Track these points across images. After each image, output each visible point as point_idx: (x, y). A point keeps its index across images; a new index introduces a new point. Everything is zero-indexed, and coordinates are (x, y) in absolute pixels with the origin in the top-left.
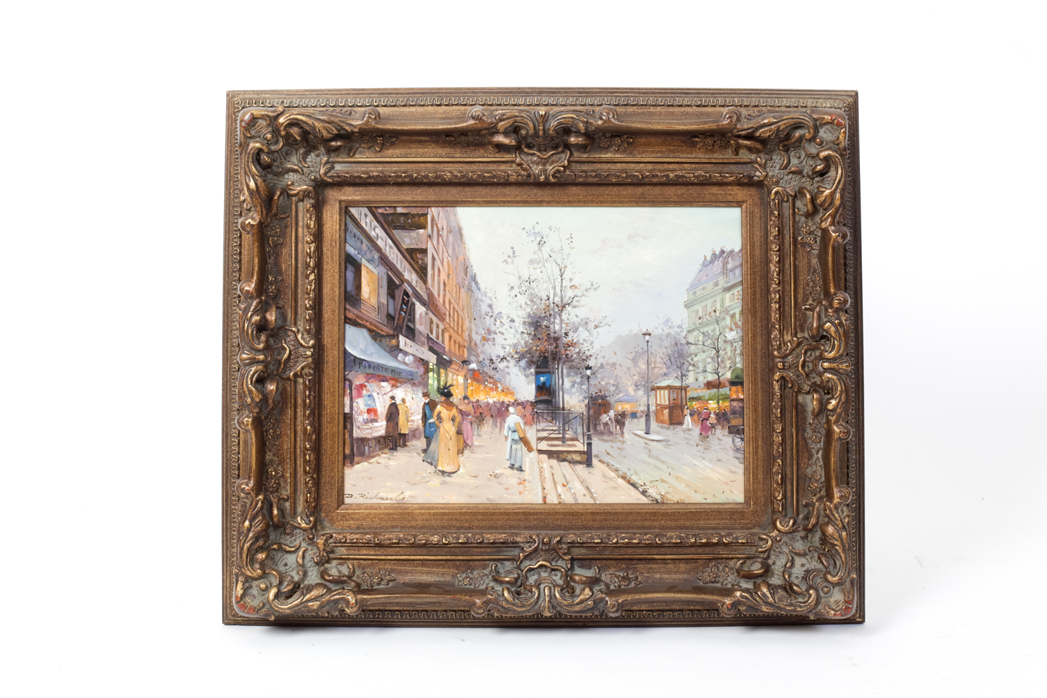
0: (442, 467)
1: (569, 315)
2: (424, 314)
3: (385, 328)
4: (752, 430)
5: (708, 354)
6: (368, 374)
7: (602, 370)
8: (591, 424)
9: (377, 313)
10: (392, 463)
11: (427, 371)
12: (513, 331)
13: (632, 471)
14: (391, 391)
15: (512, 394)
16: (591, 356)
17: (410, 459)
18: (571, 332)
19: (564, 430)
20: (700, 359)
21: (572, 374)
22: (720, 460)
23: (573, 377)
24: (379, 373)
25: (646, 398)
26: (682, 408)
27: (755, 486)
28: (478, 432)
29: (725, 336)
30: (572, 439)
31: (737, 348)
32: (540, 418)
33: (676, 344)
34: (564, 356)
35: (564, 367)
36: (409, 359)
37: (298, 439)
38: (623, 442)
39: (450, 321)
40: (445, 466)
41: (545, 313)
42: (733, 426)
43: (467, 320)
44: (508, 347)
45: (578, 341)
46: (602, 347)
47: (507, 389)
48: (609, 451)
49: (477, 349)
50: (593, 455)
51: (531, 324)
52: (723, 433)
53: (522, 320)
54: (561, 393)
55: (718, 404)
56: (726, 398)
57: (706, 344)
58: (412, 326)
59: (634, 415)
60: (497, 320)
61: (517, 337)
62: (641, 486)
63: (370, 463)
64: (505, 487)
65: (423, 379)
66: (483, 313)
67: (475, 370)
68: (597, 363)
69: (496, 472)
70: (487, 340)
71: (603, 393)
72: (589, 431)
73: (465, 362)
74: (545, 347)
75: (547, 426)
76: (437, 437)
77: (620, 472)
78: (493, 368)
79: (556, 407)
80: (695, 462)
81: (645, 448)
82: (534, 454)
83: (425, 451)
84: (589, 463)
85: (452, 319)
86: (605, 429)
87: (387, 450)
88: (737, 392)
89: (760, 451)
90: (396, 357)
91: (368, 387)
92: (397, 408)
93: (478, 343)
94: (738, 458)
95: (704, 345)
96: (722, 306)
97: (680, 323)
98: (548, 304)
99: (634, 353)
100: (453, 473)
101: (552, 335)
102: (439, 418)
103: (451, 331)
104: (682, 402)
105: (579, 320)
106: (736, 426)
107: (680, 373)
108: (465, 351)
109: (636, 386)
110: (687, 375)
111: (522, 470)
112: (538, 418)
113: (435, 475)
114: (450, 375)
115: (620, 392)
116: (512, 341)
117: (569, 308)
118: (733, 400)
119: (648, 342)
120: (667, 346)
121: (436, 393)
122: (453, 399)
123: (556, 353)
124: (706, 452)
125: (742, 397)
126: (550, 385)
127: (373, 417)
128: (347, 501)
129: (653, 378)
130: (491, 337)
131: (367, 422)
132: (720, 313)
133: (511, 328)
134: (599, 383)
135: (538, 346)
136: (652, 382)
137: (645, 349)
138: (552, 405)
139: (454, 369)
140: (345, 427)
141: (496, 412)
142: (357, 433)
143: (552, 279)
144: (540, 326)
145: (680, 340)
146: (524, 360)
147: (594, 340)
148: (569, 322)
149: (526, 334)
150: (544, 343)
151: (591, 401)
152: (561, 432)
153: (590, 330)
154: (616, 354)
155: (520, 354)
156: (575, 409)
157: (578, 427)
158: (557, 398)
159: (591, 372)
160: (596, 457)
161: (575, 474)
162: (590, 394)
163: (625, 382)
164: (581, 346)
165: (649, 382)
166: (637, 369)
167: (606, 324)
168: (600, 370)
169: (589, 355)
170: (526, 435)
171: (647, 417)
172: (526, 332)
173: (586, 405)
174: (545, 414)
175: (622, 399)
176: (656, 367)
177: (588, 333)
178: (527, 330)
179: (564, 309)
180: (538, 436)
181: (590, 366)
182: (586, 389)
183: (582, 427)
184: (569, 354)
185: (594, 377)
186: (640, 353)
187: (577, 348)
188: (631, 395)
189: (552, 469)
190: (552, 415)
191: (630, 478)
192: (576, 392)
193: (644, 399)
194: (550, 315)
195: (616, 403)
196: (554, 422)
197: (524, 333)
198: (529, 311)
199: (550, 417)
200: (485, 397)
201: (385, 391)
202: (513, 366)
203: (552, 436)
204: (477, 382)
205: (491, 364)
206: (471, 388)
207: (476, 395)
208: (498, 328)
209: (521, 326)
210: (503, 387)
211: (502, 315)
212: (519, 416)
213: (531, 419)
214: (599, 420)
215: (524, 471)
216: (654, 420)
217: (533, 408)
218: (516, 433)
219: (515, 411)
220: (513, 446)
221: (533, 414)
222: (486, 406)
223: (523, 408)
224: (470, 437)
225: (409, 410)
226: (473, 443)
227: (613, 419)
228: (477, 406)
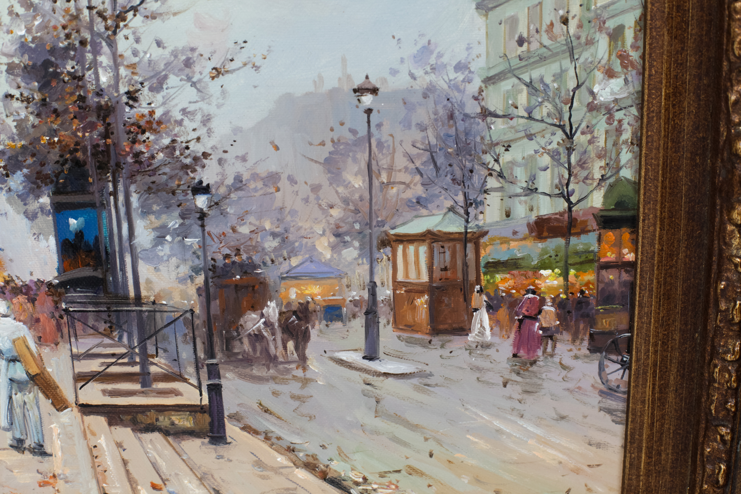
1: (137, 41)
4: (656, 345)
5: (543, 142)
7: (240, 193)
8: (216, 340)
13: (332, 451)
16: (205, 155)
18: (145, 91)
19: (146, 356)
20: (519, 158)
21: (155, 208)
22: (563, 418)
23: (158, 214)
25: (367, 267)
26: (466, 291)
27: (652, 481)
29: (592, 93)
30: (166, 378)
31: (625, 125)
32: (79, 325)
33: (451, 116)
34: (130, 159)
35: (133, 188)
38: (306, 382)
41: (68, 36)
42: (603, 333)
45: (166, 113)
46: (237, 130)
48: (267, 404)
50: (226, 413)
51: (29, 71)
52: (575, 351)
53: (5, 60)
54: (128, 260)
55: (566, 278)
56: (587, 260)
57: (537, 115)
59: (333, 313)
62: (357, 484)
68: (224, 176)
71: (244, 257)
72: (211, 354)
74: (74, 134)
75: (98, 346)
77: (301, 455)
79: (116, 296)
80: (497, 423)
81: (365, 394)
82: (70, 416)
84: (216, 435)
86: (254, 350)
88: (619, 245)
89: (671, 397)
94: (609, 411)
95: (530, 118)
96: (585, 6)
97: (462, 56)
98: (73, 11)
99: (329, 144)
101: (92, 100)
104: (465, 273)
105: (166, 53)
106: (611, 333)
107: (460, 198)
109: (337, 235)
110: (482, 203)
111: (44, 454)
112: (71, 325)
115: (293, 252)
117: (135, 21)
118: (607, 266)
119: (369, 111)
120: (426, 121)
123: (107, 151)
124: (529, 399)
125: (630, 257)
126: (97, 239)
129: (384, 213)
132: (580, 26)
134: (234, 230)
135: (54, 133)
136: (382, 224)
137: (363, 131)
138: (106, 291)
144: (56, 75)
145: (462, 105)
146: (19, 172)
147: (212, 109)
148: (139, 62)
149: (17, 99)
150: (71, 124)
151: (212, 278)
152: (138, 360)
153: (200, 81)
154: (277, 148)
155: (6, 157)
156: (171, 299)
157: (181, 346)
158: (120, 274)
159: (209, 200)
160: (235, 417)
161: (183, 460)
162: (209, 258)
163: (307, 225)
164: (177, 129)
165: (374, 223)
166: (340, 190)
167: (245, 65)
168: (232, 195)
169: (200, 154)
170: (45, 368)
171: (370, 316)
172: (17, 93)
173: (199, 290)
174: (91, 316)
175: (299, 269)
176: (394, 183)
177: (196, 90)
178: (22, 89)
179: (122, 24)
180: (77, 371)
181: (204, 184)
182: (196, 247)
183: (192, 345)
184: (143, 153)
185: (219, 212)
186: (347, 144)
187: (166, 134)
188: (323, 261)
189: (121, 450)
190: (109, 316)
191: (327, 466)
192: (169, 256)
193: (363, 270)
194: (83, 43)
195: (283, 282)
196: (115, 334)
197: (12, 96)
198: (23, 32)
199: (105, 322)
203: (114, 369)
209: (3, 77)
212: (20, 321)
213: (54, 329)
214: (238, 328)
215: (51, 455)
216: (388, 323)
217: (56, 299)
218: (18, 364)
219: (8, 307)
220: (14, 396)
221: (57, 315)
223: (28, 299)
227: (277, 324)
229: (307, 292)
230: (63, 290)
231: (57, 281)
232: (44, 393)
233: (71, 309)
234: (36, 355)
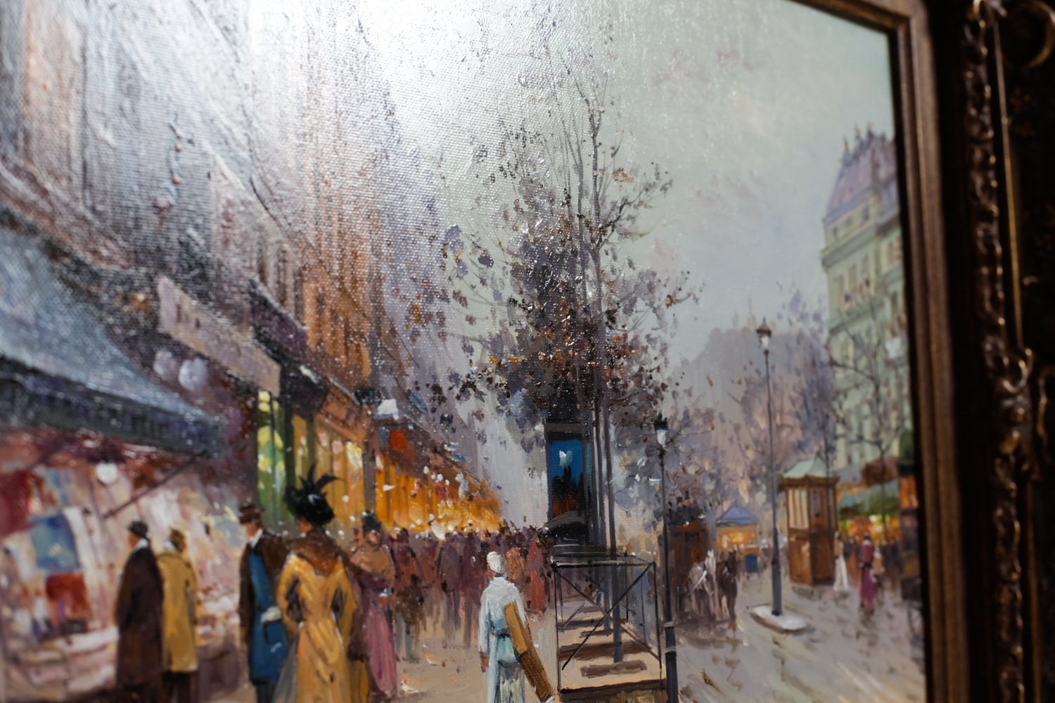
1: (615, 258)
5: (864, 392)
7: (688, 430)
8: (672, 597)
11: (253, 419)
12: (487, 292)
14: (133, 500)
15: (494, 506)
16: (664, 386)
18: (620, 312)
19: (618, 621)
20: (852, 406)
21: (628, 442)
22: (892, 670)
23: (629, 449)
25: (771, 512)
28: (408, 646)
29: (886, 350)
30: (634, 647)
31: (904, 381)
32: (563, 583)
34: (609, 386)
35: (611, 419)
36: (190, 374)
38: (735, 643)
41: (563, 243)
44: (477, 347)
45: (636, 338)
46: (685, 362)
47: (481, 491)
48: (710, 673)
49: (396, 349)
50: (680, 688)
51: (530, 276)
54: (606, 502)
55: (885, 525)
56: (895, 507)
57: (859, 366)
58: (201, 246)
60: (449, 253)
61: (499, 316)
65: (240, 454)
67: (394, 424)
68: (677, 410)
71: (691, 500)
72: (668, 618)
73: (367, 394)
74: (566, 351)
75: (580, 610)
76: (289, 676)
79: (596, 547)
81: (775, 655)
86: (700, 608)
88: (908, 491)
90: (146, 363)
91: (49, 486)
92: (155, 571)
93: (400, 325)
94: (916, 660)
95: (856, 368)
97: (817, 307)
98: (567, 216)
99: (744, 383)
101: (581, 315)
102: (296, 604)
103: (323, 276)
104: (830, 520)
105: (635, 275)
106: (911, 580)
107: (822, 443)
108: (365, 352)
109: (752, 478)
110: (835, 449)
112: (558, 586)
114: (324, 438)
115: (724, 496)
116: (487, 328)
117: (613, 238)
118: (905, 513)
119: (766, 352)
120: (800, 366)
121: (280, 507)
122: (335, 532)
123: (591, 375)
124: (872, 651)
125: (915, 504)
126: (582, 477)
127: (68, 612)
129: (780, 456)
130: (433, 309)
131: (47, 633)
132: (876, 288)
133: (483, 282)
134: (684, 470)
135: (549, 348)
137: (764, 372)
138: (587, 540)
139: (335, 419)
141: (455, 573)
143: (573, 139)
144: (553, 284)
145: (819, 353)
146: (519, 392)
147: (667, 338)
148: (617, 280)
149: (520, 305)
150: (563, 340)
151: (669, 524)
152: (612, 627)
153: (659, 307)
154: (711, 384)
155: (508, 373)
156: (638, 550)
157: (646, 607)
158: (599, 519)
159: (667, 436)
160: (686, 692)
162: (667, 502)
163: (732, 467)
164: (643, 357)
165: (774, 466)
166: (752, 430)
167: (689, 295)
168: (683, 432)
169: (659, 385)
170: (532, 643)
172: (519, 298)
173: (659, 538)
174: (575, 572)
175: (728, 515)
176: (784, 426)
177: (656, 317)
178: (524, 295)
179: (603, 238)
180: (561, 644)
181: (663, 419)
182: (657, 488)
183: (654, 605)
184: (619, 380)
185: (673, 450)
186: (755, 384)
187: (636, 360)
188: (744, 505)
190: (590, 572)
192: (638, 499)
193: (768, 516)
194: (575, 253)
195: (718, 528)
196: (594, 594)
197: (515, 302)
198: (526, 232)
199: (586, 580)
200: (424, 518)
201: (112, 500)
202: (494, 410)
203: (593, 640)
204: (401, 466)
205: (436, 402)
206: (387, 488)
207: (400, 513)
208: (450, 279)
209: (508, 280)
210: (470, 485)
211: (461, 237)
212: (512, 581)
213: (543, 590)
214: (688, 583)
216: (786, 573)
217: (546, 551)
218: (507, 639)
219: (502, 563)
220: (501, 685)
221: (546, 572)
222: (427, 549)
223: (521, 552)
224: (387, 666)
225: (198, 576)
226: (395, 688)
227: (714, 577)
228: (403, 553)
229: (734, 540)
230: (551, 540)
231: (547, 529)
232: (530, 678)
233: (558, 564)
234: (525, 626)
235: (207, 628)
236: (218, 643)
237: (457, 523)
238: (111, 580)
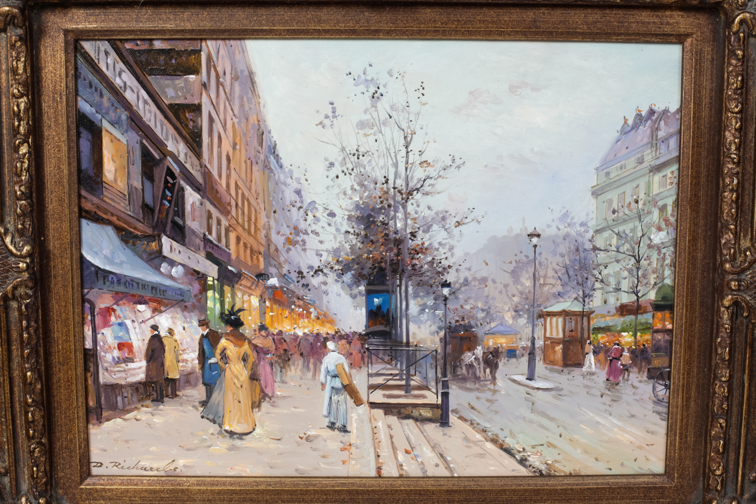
0: (230, 426)
1: (418, 206)
2: (198, 203)
3: (140, 226)
4: (684, 374)
5: (624, 264)
6: (117, 293)
7: (467, 288)
8: (448, 367)
9: (127, 202)
10: (157, 420)
11: (205, 288)
12: (332, 229)
13: (506, 432)
14: (152, 317)
15: (332, 322)
16: (449, 267)
17: (182, 414)
18: (420, 232)
19: (409, 376)
20: (612, 272)
21: (421, 294)
22: (633, 416)
23: (422, 297)
24: (134, 292)
25: (531, 329)
26: (582, 343)
27: (683, 453)
28: (281, 377)
29: (650, 239)
30: (419, 388)
31: (667, 256)
32: (374, 357)
33: (577, 250)
34: (409, 268)
35: (410, 283)
36: (177, 271)
37: (16, 389)
38: (495, 392)
39: (237, 215)
40: (235, 424)
41: (382, 202)
42: (655, 368)
43: (263, 214)
44: (325, 254)
45: (430, 244)
46: (467, 254)
47: (324, 315)
48: (474, 404)
49: (278, 257)
50: (450, 409)
51: (360, 219)
52: (640, 378)
53: (347, 213)
54: (404, 322)
55: (635, 338)
56: (647, 328)
57: (621, 250)
58: (181, 222)
59: (512, 353)
60: (309, 213)
61: (339, 239)
62: (519, 452)
63: (125, 420)
64: (322, 453)
65: (199, 301)
66: (288, 203)
67: (276, 288)
68: (458, 278)
69: (309, 433)
70: (293, 243)
71: (466, 321)
72: (445, 375)
73: (262, 276)
74: (381, 253)
75: (383, 369)
76: (221, 383)
77: (490, 434)
78: (303, 285)
79: (396, 342)
80: (597, 418)
81: (526, 399)
82: (364, 409)
83: (204, 404)
84: (444, 421)
85: (240, 212)
86: (468, 373)
87: (148, 402)
88: (663, 320)
89: (692, 404)
90: (157, 268)
91: (118, 312)
92: (161, 342)
93: (280, 247)
94: (659, 413)
95: (618, 251)
96: (647, 194)
97: (584, 219)
98: (385, 189)
99: (514, 263)
100: (247, 434)
101: (392, 236)
102: (224, 356)
103: (240, 229)
104: (582, 333)
105: (433, 213)
106: (659, 369)
107: (581, 293)
108: (261, 259)
109: (516, 311)
110: (592, 296)
111: (346, 431)
112: (370, 357)
113: (220, 437)
114: (239, 294)
115: (492, 320)
116: (331, 244)
117: (417, 196)
118: (657, 331)
119: (535, 246)
120: (564, 252)
121: (218, 321)
122: (244, 330)
123: (398, 263)
124: (615, 404)
125: (669, 326)
126: (388, 310)
127: (126, 355)
128: (95, 471)
129: (541, 300)
130: (299, 239)
131: (118, 361)
132: (644, 204)
133: (329, 225)
134: (462, 307)
135: (371, 252)
136: (540, 306)
137: (532, 257)
138: (390, 338)
139: (245, 286)
140: (86, 369)
141: (308, 349)
142: (104, 378)
143: (392, 151)
144: (374, 222)
145: (583, 244)
146: (349, 273)
147: (454, 243)
148: (418, 217)
149: (352, 234)
150: (379, 248)
151: (449, 333)
152: (404, 377)
153: (449, 228)
154: (487, 264)
155: (343, 264)
156: (426, 344)
157: (429, 370)
158: (399, 329)
159: (450, 291)
160: (455, 411)
161: (424, 436)
162: (448, 322)
163: (500, 305)
164: (435, 253)
165: (536, 305)
166: (519, 287)
167: (473, 220)
168: (462, 288)
169: (447, 266)
170: (352, 381)
171: (531, 356)
172: (352, 231)
173: (441, 339)
174: (381, 352)
175: (495, 329)
176: (547, 284)
177: (447, 233)
178: (355, 229)
179: (410, 197)
180: (370, 383)
181: (448, 282)
182: (441, 315)
183: (435, 369)
184: (417, 265)
185: (454, 297)
186: (524, 263)
187: (430, 255)
188: (508, 325)
189: (390, 429)
190: (391, 353)
191: (503, 441)
192: (427, 320)
193: (529, 330)
194: (389, 206)
195: (486, 336)
196: (393, 362)
197: (349, 232)
198: (358, 199)
199: (388, 356)
200: (292, 326)
201: (144, 317)
202: (333, 281)
203: (391, 383)
204: (280, 305)
205: (300, 279)
206: (271, 314)
207: (278, 324)
208: (309, 225)
209: (345, 222)
210: (318, 313)
211: (317, 206)
212: (341, 354)
213: (360, 359)
214: (461, 361)
215: (350, 432)
216: (541, 360)
217: (363, 342)
218: (337, 378)
219: (336, 346)
220: (333, 397)
221: (362, 351)
222: (293, 339)
223: (347, 342)
224: (270, 384)
225: (180, 345)
226: (274, 393)
227: (481, 359)
228: (280, 340)
229: (498, 342)
230: (367, 337)
231: (364, 333)
233: (370, 348)
235: (184, 364)
236: (189, 369)
237: (310, 329)
238: (143, 345)
